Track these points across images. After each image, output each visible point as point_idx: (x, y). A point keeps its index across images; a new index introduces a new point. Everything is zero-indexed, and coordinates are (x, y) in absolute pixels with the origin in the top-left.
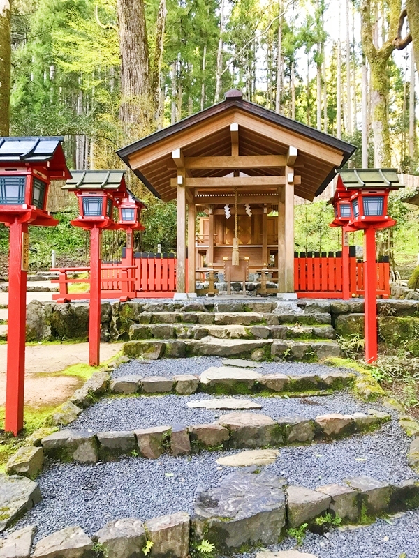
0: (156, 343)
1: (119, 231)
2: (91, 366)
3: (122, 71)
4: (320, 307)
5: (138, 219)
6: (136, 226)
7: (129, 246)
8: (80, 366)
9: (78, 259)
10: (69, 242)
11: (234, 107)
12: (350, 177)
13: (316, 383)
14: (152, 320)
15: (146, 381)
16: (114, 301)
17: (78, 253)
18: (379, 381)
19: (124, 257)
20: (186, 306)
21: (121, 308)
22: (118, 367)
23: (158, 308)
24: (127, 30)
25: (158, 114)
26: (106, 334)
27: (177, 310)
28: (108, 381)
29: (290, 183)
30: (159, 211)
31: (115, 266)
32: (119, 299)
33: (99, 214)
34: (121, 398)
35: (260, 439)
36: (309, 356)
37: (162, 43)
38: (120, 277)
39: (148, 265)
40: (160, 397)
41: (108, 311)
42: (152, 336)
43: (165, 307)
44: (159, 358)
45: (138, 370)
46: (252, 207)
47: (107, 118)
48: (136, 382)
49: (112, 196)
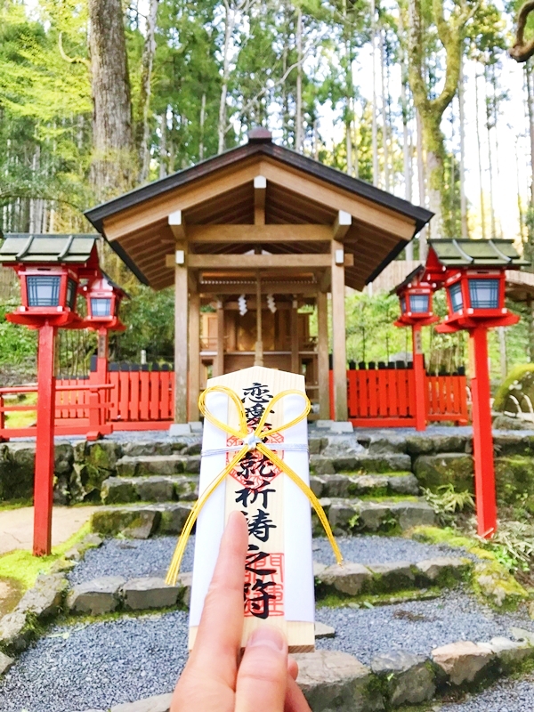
0: (146, 512)
1: (87, 330)
2: (37, 555)
3: (95, 118)
4: (391, 444)
5: (115, 314)
6: (114, 324)
7: (102, 354)
8: (16, 556)
9: (28, 371)
10: (15, 347)
11: (261, 153)
12: (448, 250)
13: (412, 578)
14: (138, 470)
15: (131, 588)
16: (77, 441)
17: (28, 364)
18: (511, 572)
19: (94, 369)
20: (190, 445)
21: (87, 451)
22: (83, 559)
23: (147, 450)
24: (102, 64)
25: (142, 176)
26: (65, 493)
27: (175, 452)
28: (63, 592)
29: (339, 265)
30: (144, 305)
31: (81, 384)
32: (85, 436)
33: (54, 303)
34: (87, 623)
35: (345, 706)
36: (387, 526)
37: (149, 84)
38: (87, 402)
39: (130, 382)
40: (155, 617)
41: (67, 455)
42: (139, 498)
43: (157, 449)
44: (150, 536)
45: (116, 563)
46: (277, 299)
47: (73, 178)
48: (113, 591)
49: (75, 276)
